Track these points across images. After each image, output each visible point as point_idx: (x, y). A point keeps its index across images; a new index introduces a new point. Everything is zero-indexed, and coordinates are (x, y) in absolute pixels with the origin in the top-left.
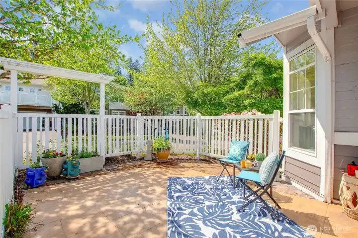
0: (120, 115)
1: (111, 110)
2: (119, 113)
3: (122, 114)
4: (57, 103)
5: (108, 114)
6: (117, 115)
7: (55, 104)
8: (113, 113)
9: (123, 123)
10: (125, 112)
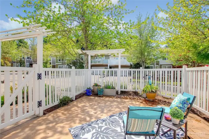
0: (168, 68)
1: (161, 65)
2: (167, 67)
3: (169, 67)
4: (132, 63)
5: (159, 68)
6: (166, 68)
7: (131, 64)
8: (163, 67)
9: (170, 73)
10: (172, 66)
